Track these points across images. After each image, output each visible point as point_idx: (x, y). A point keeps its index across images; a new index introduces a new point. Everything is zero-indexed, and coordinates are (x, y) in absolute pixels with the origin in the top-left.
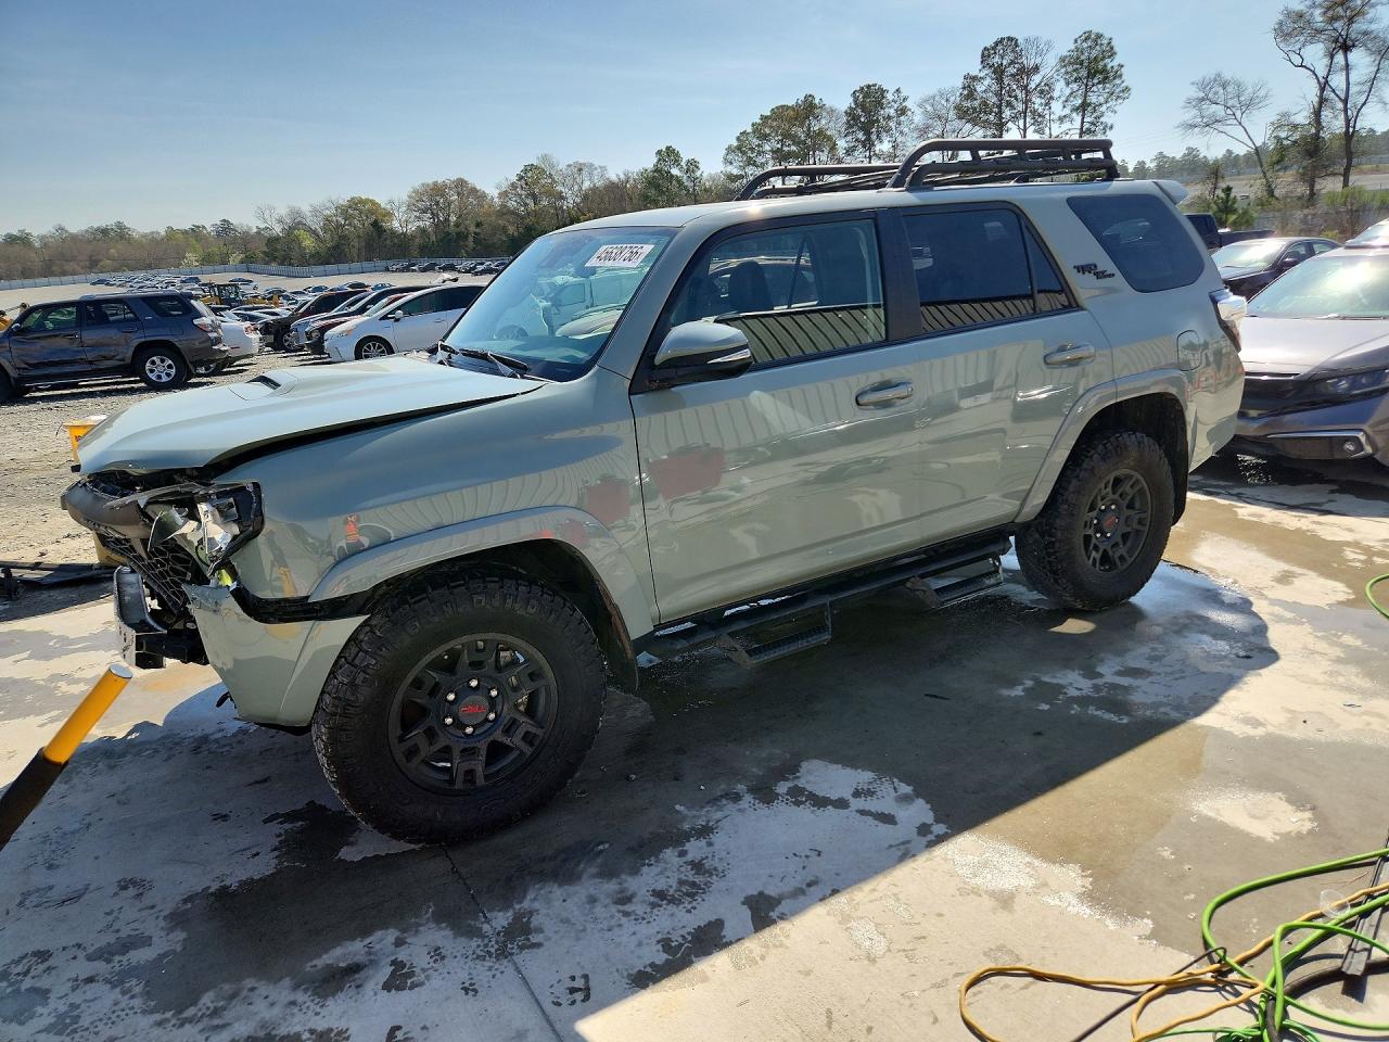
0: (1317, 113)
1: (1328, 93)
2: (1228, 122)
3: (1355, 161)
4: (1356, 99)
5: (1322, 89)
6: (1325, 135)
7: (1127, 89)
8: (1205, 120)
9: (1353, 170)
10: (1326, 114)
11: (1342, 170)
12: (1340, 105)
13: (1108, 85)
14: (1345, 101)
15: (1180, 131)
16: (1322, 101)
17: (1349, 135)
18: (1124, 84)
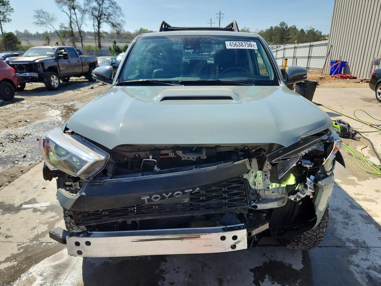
0: (71, 25)
1: (72, 20)
2: (47, 24)
3: (83, 38)
4: (79, 23)
5: (70, 19)
6: (74, 31)
7: (12, 9)
8: (41, 22)
9: (83, 41)
10: (73, 25)
11: (80, 41)
12: (76, 24)
13: (6, 7)
14: (77, 23)
15: (34, 24)
16: (71, 22)
17: (80, 32)
18: (11, 7)
